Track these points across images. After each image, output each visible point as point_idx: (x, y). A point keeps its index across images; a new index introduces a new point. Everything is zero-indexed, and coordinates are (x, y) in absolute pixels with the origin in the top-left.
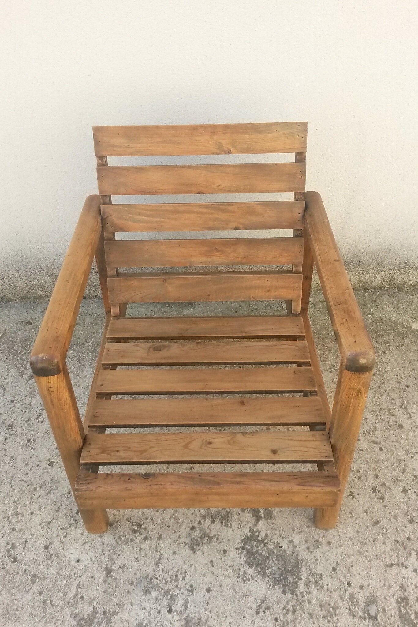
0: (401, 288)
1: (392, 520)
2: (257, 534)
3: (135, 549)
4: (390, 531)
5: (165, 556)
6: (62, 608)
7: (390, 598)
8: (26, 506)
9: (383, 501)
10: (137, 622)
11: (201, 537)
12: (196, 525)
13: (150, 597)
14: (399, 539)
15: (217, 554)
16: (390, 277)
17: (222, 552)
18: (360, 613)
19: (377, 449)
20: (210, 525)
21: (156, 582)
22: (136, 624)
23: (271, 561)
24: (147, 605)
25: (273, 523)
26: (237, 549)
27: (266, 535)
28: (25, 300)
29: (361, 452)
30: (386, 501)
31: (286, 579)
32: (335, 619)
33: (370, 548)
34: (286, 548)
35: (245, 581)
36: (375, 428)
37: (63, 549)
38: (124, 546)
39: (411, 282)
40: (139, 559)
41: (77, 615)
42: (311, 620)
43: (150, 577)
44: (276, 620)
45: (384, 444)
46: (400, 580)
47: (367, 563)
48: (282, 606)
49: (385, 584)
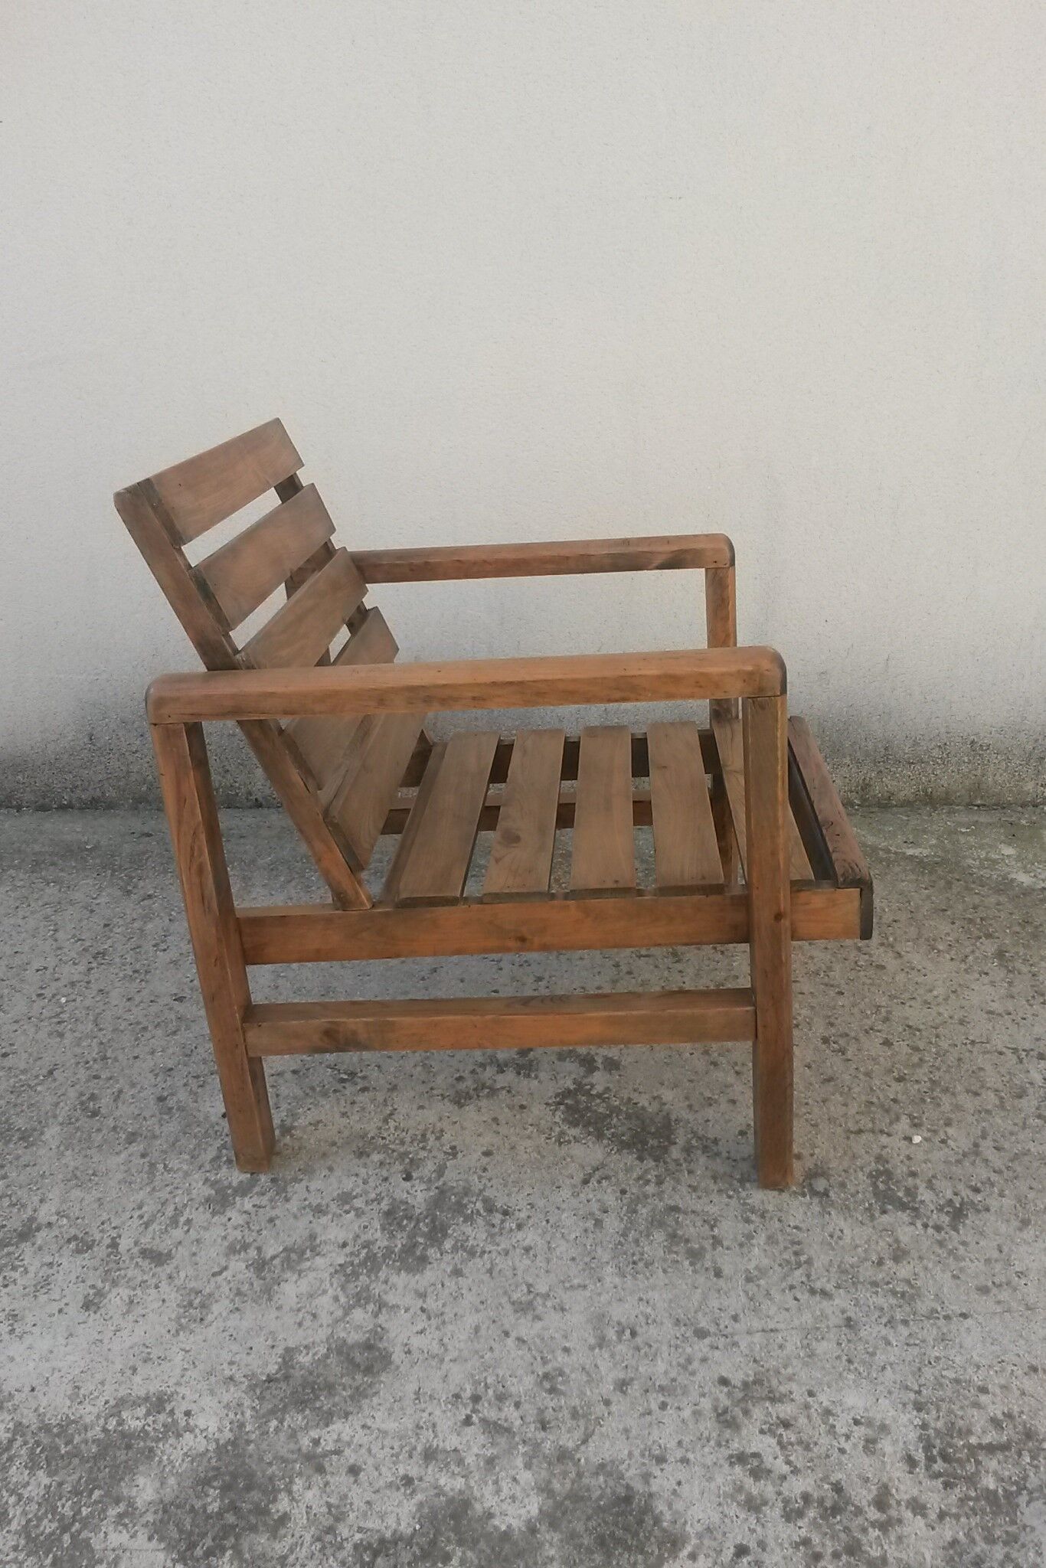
0: (885, 804)
1: (861, 1077)
2: (589, 1087)
3: (342, 1102)
4: (857, 1090)
5: (402, 1111)
6: (187, 1174)
7: (856, 1172)
8: (123, 1049)
9: (843, 1054)
10: (340, 1191)
11: (474, 1090)
12: (466, 1074)
13: (368, 1161)
14: (875, 1100)
15: (507, 1110)
16: (861, 782)
17: (517, 1108)
19: (832, 993)
20: (494, 1075)
21: (381, 1142)
22: (338, 1194)
23: (615, 1120)
24: (363, 1171)
25: (620, 1076)
26: (547, 1104)
27: (607, 1090)
28: (141, 806)
29: (800, 996)
30: (849, 1054)
31: (644, 1143)
33: (816, 1110)
34: (646, 1104)
35: (560, 1144)
36: (830, 969)
37: (196, 1102)
38: (319, 1099)
39: (902, 794)
40: (349, 1114)
41: (216, 1182)
42: (693, 1194)
43: (369, 1136)
44: (623, 1192)
45: (846, 987)
46: (876, 1150)
47: (809, 1128)
48: (635, 1175)
49: (845, 1153)
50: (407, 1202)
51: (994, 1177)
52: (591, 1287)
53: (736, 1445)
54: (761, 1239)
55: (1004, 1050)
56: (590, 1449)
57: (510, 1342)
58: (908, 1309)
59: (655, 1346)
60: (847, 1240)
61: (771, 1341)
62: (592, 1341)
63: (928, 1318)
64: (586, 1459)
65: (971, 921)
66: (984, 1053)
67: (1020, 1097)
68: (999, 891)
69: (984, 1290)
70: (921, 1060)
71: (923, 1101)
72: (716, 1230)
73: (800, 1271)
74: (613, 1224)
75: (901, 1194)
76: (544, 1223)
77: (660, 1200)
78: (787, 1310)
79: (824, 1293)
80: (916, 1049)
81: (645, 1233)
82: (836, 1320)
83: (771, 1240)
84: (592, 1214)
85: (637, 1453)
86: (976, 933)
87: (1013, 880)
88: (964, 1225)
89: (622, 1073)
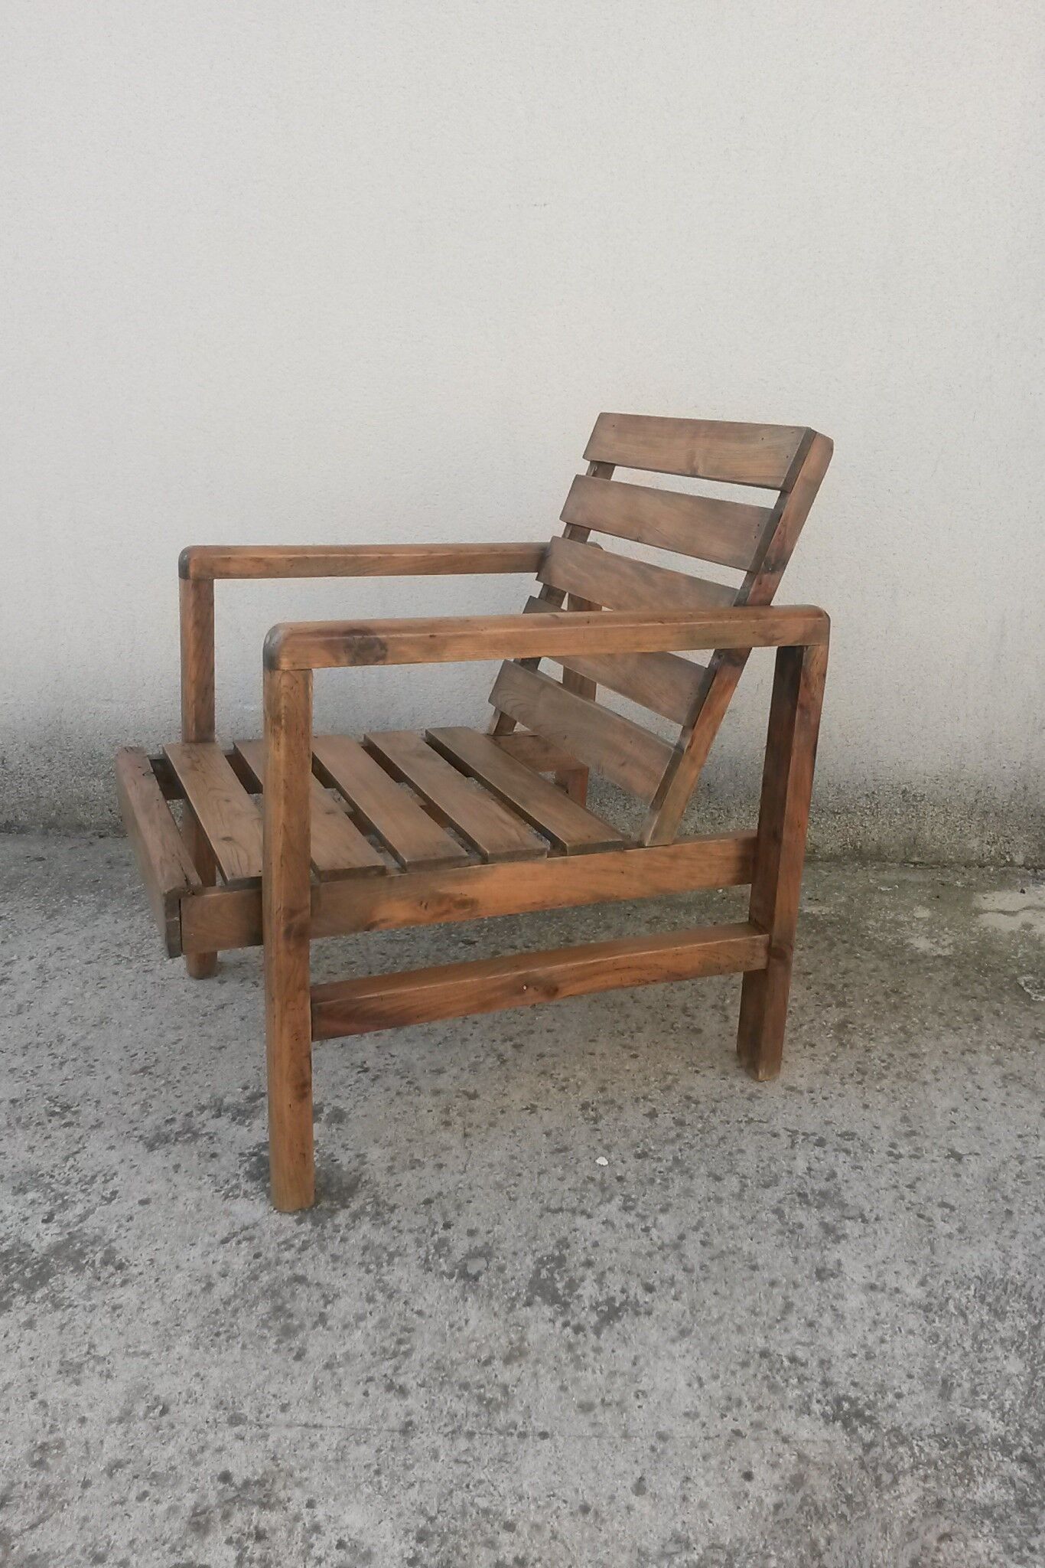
3: (38, 1136)
5: (90, 1150)
7: (526, 1255)
9: (596, 1122)
11: (177, 1133)
12: (180, 1117)
13: (21, 1199)
14: (598, 1177)
15: (195, 1157)
17: (208, 1156)
18: (445, 1268)
19: (625, 1056)
20: (207, 1120)
21: (47, 1180)
25: (338, 1129)
26: (241, 1154)
28: (51, 831)
30: (602, 1123)
31: (316, 1204)
32: (385, 1269)
33: (526, 1182)
34: (345, 1162)
35: (227, 1197)
36: (640, 1028)
38: (18, 1130)
39: (828, 847)
40: (36, 1149)
42: (331, 1264)
43: (40, 1173)
44: (257, 1256)
45: (645, 1050)
46: (564, 1232)
47: (506, 1202)
48: (282, 1239)
49: (526, 1235)
50: (30, 1246)
51: (680, 1276)
52: (155, 1355)
53: (191, 1553)
54: (371, 1323)
55: (782, 1132)
56: (33, 1536)
57: (32, 1404)
58: (484, 1419)
59: (178, 1427)
60: (467, 1332)
61: (307, 1438)
62: (116, 1413)
63: (500, 1433)
64: (22, 1548)
65: (832, 987)
66: (755, 1133)
67: (767, 1186)
68: (883, 956)
69: (586, 1408)
70: (678, 1136)
71: (652, 1181)
72: (329, 1307)
73: (392, 1362)
74: (224, 1288)
75: (560, 1285)
76: (153, 1281)
77: (291, 1268)
78: (347, 1405)
79: (403, 1392)
80: (680, 1123)
81: (250, 1303)
82: (394, 1423)
83: (383, 1324)
84: (209, 1276)
85: (78, 1548)
86: (829, 999)
87: (908, 945)
88: (612, 1327)
89: (341, 1127)
